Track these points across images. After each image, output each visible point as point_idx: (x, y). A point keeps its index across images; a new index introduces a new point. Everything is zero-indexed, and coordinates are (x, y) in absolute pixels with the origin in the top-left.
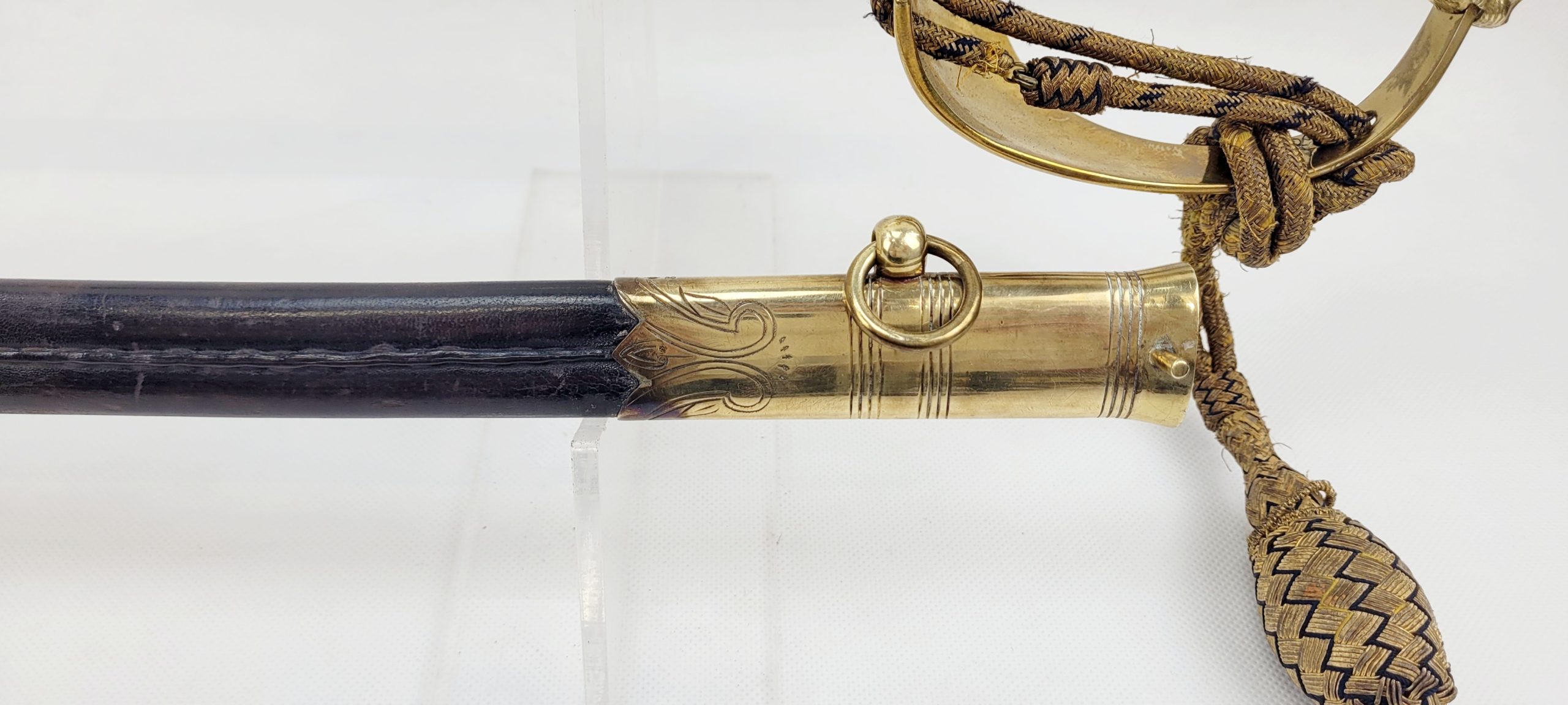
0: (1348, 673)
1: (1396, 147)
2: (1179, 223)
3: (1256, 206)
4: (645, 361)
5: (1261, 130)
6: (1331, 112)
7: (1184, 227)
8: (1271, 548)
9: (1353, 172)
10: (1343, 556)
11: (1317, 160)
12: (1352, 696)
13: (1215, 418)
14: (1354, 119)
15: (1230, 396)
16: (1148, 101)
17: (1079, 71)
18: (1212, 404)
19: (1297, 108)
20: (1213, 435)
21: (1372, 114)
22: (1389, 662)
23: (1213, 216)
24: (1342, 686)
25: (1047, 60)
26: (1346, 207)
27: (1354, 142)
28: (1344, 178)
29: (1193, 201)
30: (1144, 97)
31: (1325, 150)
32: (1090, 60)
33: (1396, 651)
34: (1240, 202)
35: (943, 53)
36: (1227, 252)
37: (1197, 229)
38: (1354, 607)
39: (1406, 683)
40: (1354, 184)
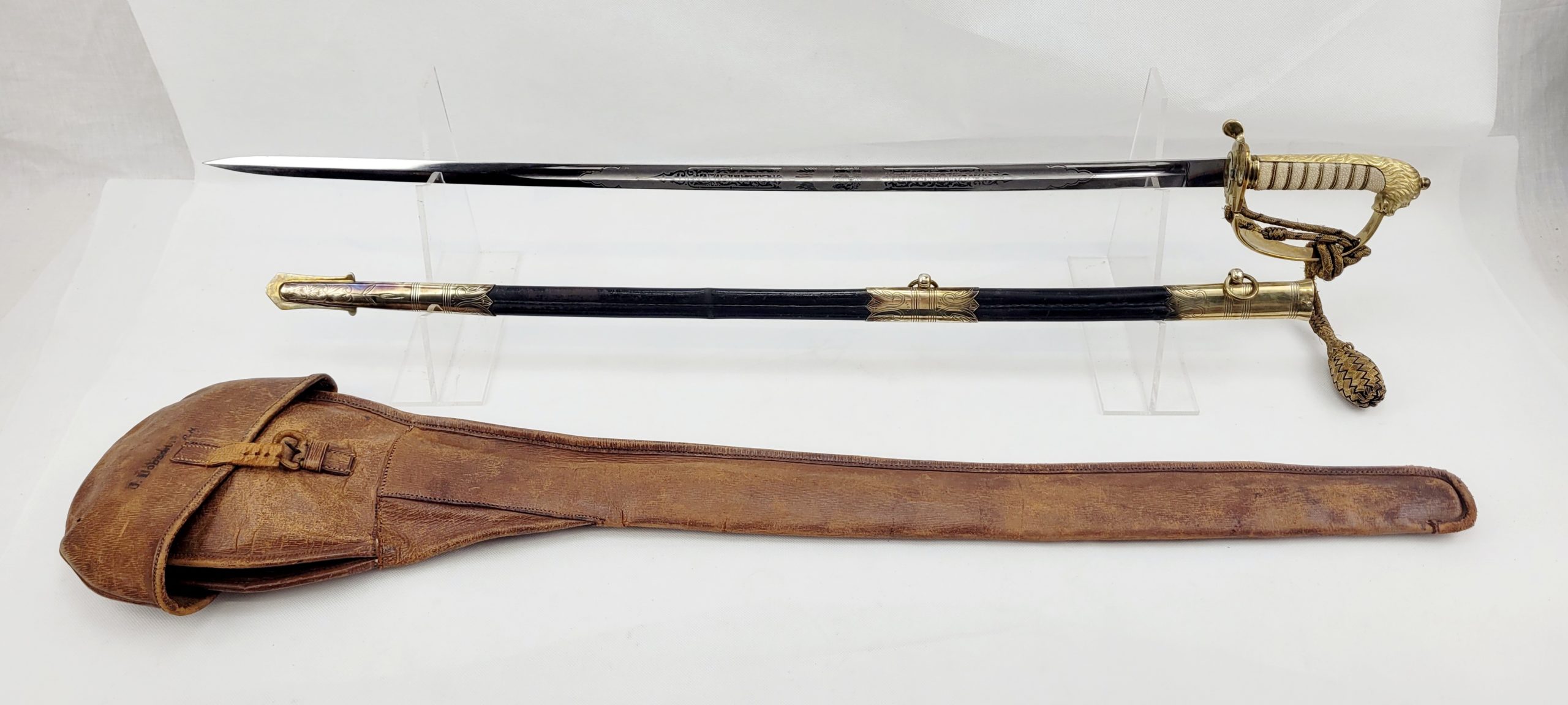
0: (1356, 387)
1: (1365, 247)
2: (1304, 269)
3: (1328, 264)
4: (1174, 306)
5: (1328, 244)
6: (1348, 239)
7: (1306, 271)
8: (1335, 360)
9: (1354, 255)
10: (1355, 359)
11: (1344, 252)
12: (1358, 392)
13: (1316, 329)
14: (1354, 240)
15: (1321, 322)
16: (1298, 237)
17: (1279, 230)
18: (1315, 324)
19: (1338, 238)
20: (1316, 335)
21: (1359, 239)
22: (1367, 383)
23: (1315, 267)
24: (1355, 390)
25: (1271, 228)
26: (1352, 264)
27: (1354, 247)
28: (1352, 256)
29: (1308, 264)
30: (1296, 236)
31: (1346, 249)
32: (1281, 227)
33: (1369, 380)
34: (1323, 263)
35: (1244, 227)
36: (1319, 277)
37: (1310, 271)
38: (1358, 370)
39: (1371, 387)
40: (1355, 258)
